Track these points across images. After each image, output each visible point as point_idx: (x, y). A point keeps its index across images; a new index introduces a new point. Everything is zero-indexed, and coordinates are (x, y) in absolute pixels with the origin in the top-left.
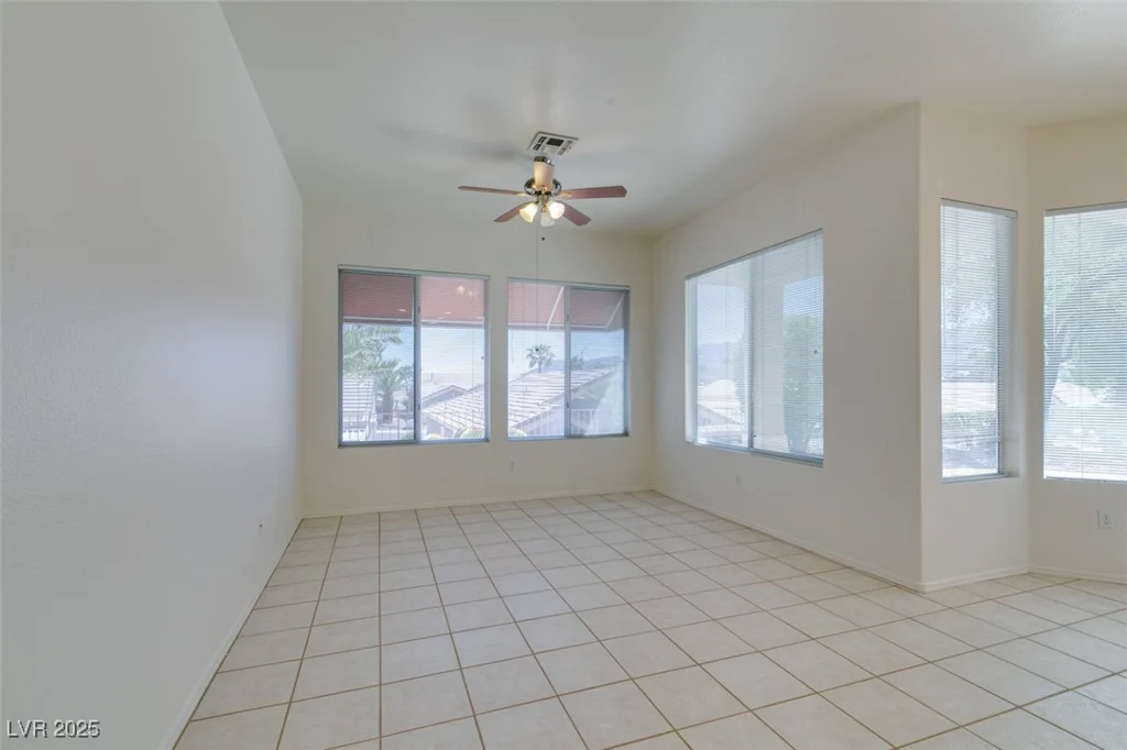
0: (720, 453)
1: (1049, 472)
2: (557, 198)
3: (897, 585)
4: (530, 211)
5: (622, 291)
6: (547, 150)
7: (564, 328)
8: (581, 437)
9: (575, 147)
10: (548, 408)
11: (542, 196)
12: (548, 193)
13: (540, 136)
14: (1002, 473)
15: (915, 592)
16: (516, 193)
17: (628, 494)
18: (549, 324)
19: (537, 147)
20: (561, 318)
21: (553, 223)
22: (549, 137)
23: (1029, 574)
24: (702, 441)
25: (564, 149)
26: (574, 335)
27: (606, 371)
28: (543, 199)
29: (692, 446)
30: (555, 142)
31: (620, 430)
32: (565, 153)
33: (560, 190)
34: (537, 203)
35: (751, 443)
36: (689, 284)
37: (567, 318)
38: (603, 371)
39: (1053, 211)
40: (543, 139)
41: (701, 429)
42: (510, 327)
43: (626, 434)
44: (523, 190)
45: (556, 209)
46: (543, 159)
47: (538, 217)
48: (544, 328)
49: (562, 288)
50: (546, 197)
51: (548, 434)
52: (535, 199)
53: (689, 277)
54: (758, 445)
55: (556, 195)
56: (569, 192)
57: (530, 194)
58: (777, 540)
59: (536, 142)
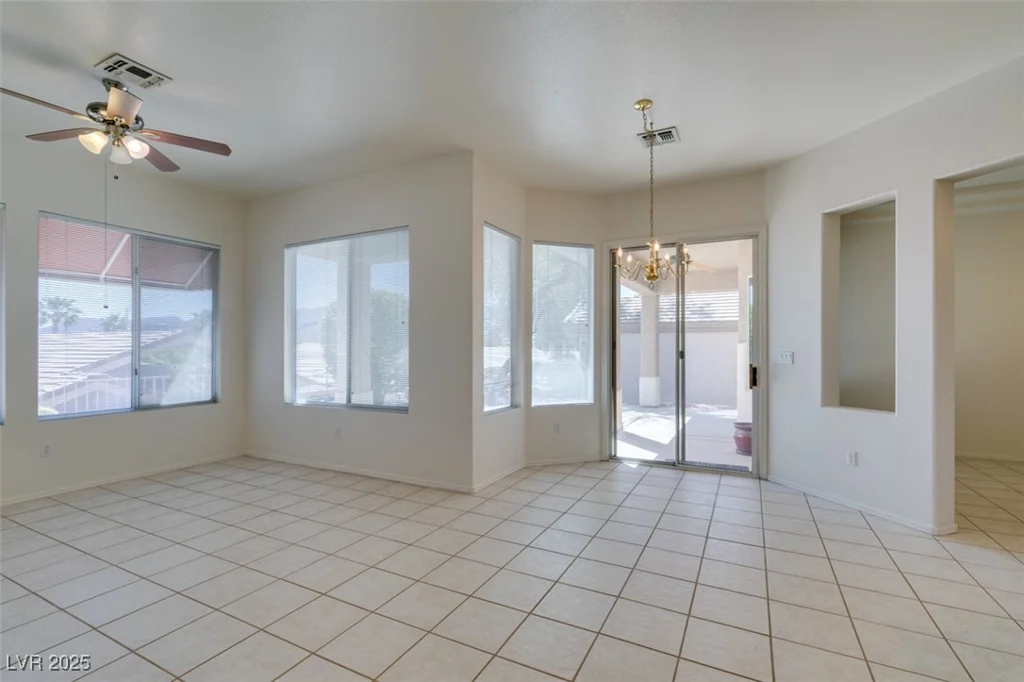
0: (319, 411)
1: (535, 403)
2: (137, 134)
3: (458, 492)
4: (96, 141)
5: (209, 249)
6: (123, 75)
7: (131, 283)
8: (156, 407)
9: (166, 86)
10: (80, 378)
11: (116, 128)
12: (125, 127)
13: (117, 58)
14: (514, 406)
15: (468, 494)
16: (72, 113)
17: (217, 463)
18: (102, 276)
19: (111, 69)
20: (126, 271)
21: (130, 162)
22: (131, 64)
23: (525, 468)
24: (301, 401)
25: (151, 84)
26: (145, 292)
27: (170, 334)
28: (116, 132)
29: (291, 407)
30: (140, 72)
31: (208, 397)
32: (152, 88)
33: (141, 128)
34: (107, 133)
35: (349, 400)
36: (288, 253)
37: (135, 271)
38: (165, 333)
39: (538, 242)
40: (121, 63)
41: (300, 391)
42: (43, 275)
43: (214, 400)
44: (85, 113)
45: (136, 148)
46: (117, 85)
47: (106, 151)
48: (97, 280)
49: (127, 236)
50: (121, 130)
51: (98, 409)
52: (104, 127)
53: (289, 246)
54: (355, 400)
55: (134, 130)
56: (156, 133)
57: (94, 119)
58: (372, 478)
59: (110, 62)
